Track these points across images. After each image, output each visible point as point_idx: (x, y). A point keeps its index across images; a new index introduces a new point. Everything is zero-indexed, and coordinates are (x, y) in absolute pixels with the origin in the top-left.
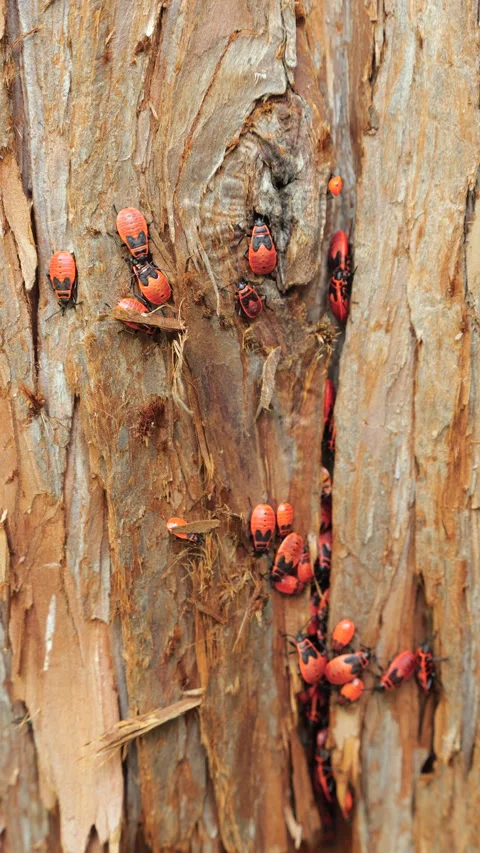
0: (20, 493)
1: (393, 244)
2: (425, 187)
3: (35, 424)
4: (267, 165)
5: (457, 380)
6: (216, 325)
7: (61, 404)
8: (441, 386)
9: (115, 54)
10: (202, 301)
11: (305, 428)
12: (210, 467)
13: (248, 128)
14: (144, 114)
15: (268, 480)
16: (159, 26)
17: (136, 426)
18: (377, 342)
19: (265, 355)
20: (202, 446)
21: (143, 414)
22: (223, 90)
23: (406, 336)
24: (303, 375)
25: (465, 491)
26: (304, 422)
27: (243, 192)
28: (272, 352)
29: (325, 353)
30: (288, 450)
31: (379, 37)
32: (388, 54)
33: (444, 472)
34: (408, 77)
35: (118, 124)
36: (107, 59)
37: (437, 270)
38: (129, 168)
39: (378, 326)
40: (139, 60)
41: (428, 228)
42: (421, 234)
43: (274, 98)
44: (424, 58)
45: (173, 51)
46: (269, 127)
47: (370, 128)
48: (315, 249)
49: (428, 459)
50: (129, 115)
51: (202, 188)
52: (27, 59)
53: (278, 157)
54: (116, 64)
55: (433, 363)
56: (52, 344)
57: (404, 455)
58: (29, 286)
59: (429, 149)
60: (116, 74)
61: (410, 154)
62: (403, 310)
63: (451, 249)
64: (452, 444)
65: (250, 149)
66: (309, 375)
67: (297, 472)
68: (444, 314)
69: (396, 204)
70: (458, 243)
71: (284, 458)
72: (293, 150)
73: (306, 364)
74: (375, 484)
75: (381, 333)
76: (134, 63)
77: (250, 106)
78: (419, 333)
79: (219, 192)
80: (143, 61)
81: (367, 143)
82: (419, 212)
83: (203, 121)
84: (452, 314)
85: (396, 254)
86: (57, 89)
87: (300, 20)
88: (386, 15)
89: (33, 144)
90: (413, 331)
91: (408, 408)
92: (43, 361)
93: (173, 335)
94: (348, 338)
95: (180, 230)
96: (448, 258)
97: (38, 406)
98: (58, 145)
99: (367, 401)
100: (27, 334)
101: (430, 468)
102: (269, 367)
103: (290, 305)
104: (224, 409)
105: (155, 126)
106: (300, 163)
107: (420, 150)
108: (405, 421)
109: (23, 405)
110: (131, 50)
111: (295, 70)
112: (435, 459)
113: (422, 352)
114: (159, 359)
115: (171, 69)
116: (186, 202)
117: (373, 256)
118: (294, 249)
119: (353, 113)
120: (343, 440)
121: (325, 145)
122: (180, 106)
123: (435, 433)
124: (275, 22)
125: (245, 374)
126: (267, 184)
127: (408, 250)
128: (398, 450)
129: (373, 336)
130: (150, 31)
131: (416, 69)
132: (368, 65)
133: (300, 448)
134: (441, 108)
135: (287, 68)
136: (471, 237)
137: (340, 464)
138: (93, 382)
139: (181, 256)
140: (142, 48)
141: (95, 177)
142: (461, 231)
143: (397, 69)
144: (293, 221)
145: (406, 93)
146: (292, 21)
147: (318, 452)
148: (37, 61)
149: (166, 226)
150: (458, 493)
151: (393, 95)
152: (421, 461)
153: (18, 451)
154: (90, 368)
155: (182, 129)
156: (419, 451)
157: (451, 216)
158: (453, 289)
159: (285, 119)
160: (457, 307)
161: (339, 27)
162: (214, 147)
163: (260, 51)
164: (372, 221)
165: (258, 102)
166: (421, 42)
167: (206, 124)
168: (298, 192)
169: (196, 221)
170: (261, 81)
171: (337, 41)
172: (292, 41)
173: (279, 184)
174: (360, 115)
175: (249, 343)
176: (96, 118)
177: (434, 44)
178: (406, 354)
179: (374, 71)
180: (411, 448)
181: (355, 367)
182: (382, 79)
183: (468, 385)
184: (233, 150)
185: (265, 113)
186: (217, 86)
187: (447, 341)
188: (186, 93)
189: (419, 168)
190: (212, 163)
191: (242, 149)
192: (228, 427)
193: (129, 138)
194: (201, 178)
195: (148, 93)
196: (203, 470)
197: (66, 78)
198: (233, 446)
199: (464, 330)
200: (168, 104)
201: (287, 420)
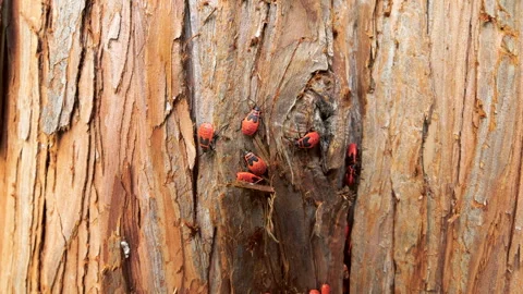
0: (184, 279)
1: (383, 148)
2: (400, 119)
3: (193, 242)
4: (318, 107)
5: (419, 222)
6: (290, 189)
7: (208, 231)
8: (410, 224)
9: (239, 45)
10: (284, 177)
11: (335, 244)
12: (287, 266)
13: (308, 88)
14: (254, 78)
15: (317, 272)
16: (263, 34)
17: (247, 244)
18: (375, 200)
19: (316, 206)
20: (283, 254)
21: (251, 238)
22: (296, 67)
23: (390, 197)
24: (335, 216)
25: (423, 281)
26: (335, 241)
27: (305, 120)
28: (320, 204)
29: (347, 205)
30: (327, 255)
31: (374, 45)
32: (380, 52)
33: (412, 270)
34: (390, 63)
35: (240, 82)
36: (235, 47)
37: (407, 162)
38: (245, 105)
39: (375, 191)
40: (252, 49)
41: (403, 140)
42: (398, 143)
43: (322, 72)
44: (399, 52)
45: (270, 46)
46: (319, 87)
47: (371, 90)
48: (342, 150)
49: (402, 262)
50: (246, 77)
51: (285, 117)
52: (195, 51)
53: (324, 102)
54: (240, 50)
55: (405, 211)
56: (204, 199)
57: (388, 259)
58: (191, 167)
59: (403, 100)
60: (240, 56)
61: (392, 102)
62: (388, 184)
63: (415, 150)
64: (416, 256)
65: (310, 98)
66: (338, 216)
67: (330, 267)
68: (412, 186)
69: (384, 128)
70: (419, 147)
71: (324, 259)
72: (331, 100)
73: (337, 211)
74: (373, 275)
75: (377, 195)
76: (249, 51)
77: (309, 76)
78: (397, 195)
79: (293, 119)
80: (254, 50)
81: (369, 97)
82: (397, 132)
83: (285, 82)
84: (416, 185)
85: (384, 153)
86: (209, 65)
87: (335, 34)
88: (378, 33)
89: (197, 94)
90: (393, 195)
91: (391, 235)
92: (199, 207)
93: (268, 195)
94: (359, 198)
95: (273, 138)
96: (413, 156)
97: (195, 231)
98: (209, 93)
99: (369, 230)
100: (190, 193)
101: (404, 268)
102: (319, 214)
103: (328, 180)
104: (294, 234)
105: (260, 86)
106: (335, 106)
107: (398, 100)
108: (389, 241)
109: (187, 232)
110: (248, 44)
111: (333, 58)
112: (406, 263)
113: (399, 206)
114: (260, 207)
115: (268, 54)
116: (276, 123)
117: (372, 155)
118: (332, 150)
119: (360, 84)
120: (356, 251)
121: (348, 97)
122: (273, 73)
123: (406, 249)
124: (322, 35)
125: (305, 215)
126: (318, 117)
127: (391, 152)
128: (385, 256)
129: (373, 196)
130: (258, 34)
131: (395, 59)
132: (368, 59)
133: (333, 254)
134: (409, 77)
135: (328, 56)
136: (425, 145)
137: (354, 264)
138: (223, 220)
139: (273, 152)
140: (254, 43)
141: (227, 109)
142: (421, 142)
143: (385, 60)
144: (332, 136)
145: (390, 71)
146: (331, 34)
147: (342, 257)
148: (200, 50)
149: (265, 136)
150: (419, 282)
151: (383, 72)
152: (398, 263)
153: (184, 256)
154: (222, 212)
155: (274, 85)
156: (396, 258)
157: (415, 134)
158: (417, 172)
159: (327, 83)
160: (420, 182)
161: (351, 44)
162: (291, 96)
163: (315, 48)
164: (371, 137)
165: (314, 74)
166: (397, 45)
167: (286, 84)
168: (334, 121)
169: (281, 134)
170: (315, 63)
171: (351, 51)
172: (331, 44)
173: (324, 117)
174: (364, 84)
175: (308, 200)
176: (229, 78)
177: (405, 46)
178: (389, 207)
179: (372, 61)
180: (392, 255)
181: (363, 212)
182: (376, 65)
183: (426, 224)
184: (300, 98)
185: (317, 79)
186: (293, 64)
187: (414, 200)
188: (277, 66)
189: (397, 109)
190: (289, 104)
191: (305, 98)
192: (296, 244)
193: (246, 89)
194: (284, 112)
195: (256, 68)
196: (283, 268)
197: (214, 58)
198: (298, 254)
199: (424, 194)
200: (267, 72)
201: (327, 240)
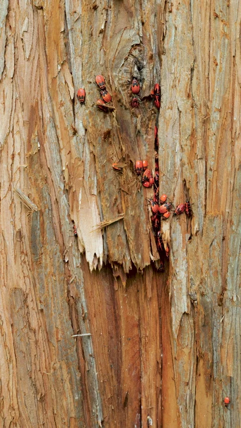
0: (71, 158)
1: (172, 85)
2: (179, 68)
3: (75, 137)
4: (136, 63)
5: (192, 121)
6: (124, 108)
7: (81, 132)
8: (187, 124)
9: (94, 34)
10: (119, 101)
11: (150, 139)
12: (124, 149)
13: (130, 53)
14: (102, 50)
15: (140, 154)
16: (105, 26)
17: (103, 136)
18: (168, 113)
19: (137, 117)
20: (121, 143)
21: (104, 133)
22: (123, 43)
23: (177, 111)
24: (148, 124)
25: (196, 154)
26: (149, 137)
27: (130, 71)
28: (139, 116)
29: (155, 117)
30: (145, 146)
31: (165, 28)
32: (167, 32)
33: (190, 149)
34: (173, 38)
35: (95, 52)
36: (92, 35)
37: (184, 91)
38: (98, 64)
39: (169, 108)
40: (100, 35)
41: (181, 79)
42: (179, 81)
43: (137, 45)
44: (177, 33)
45: (109, 33)
46: (136, 53)
47: (164, 53)
48: (150, 87)
49: (185, 145)
50: (98, 50)
51: (119, 70)
52: (70, 37)
53: (139, 61)
54: (94, 36)
55: (184, 117)
56: (79, 115)
57: (178, 145)
58: (72, 98)
59: (180, 58)
60: (94, 39)
61: (175, 60)
62: (176, 103)
63: (187, 85)
64: (191, 140)
65: (131, 59)
66: (150, 123)
67: (148, 152)
68: (187, 103)
69: (172, 73)
70: (189, 83)
71: (144, 148)
72: (143, 59)
73: (149, 120)
74: (170, 154)
75: (170, 110)
76: (99, 36)
77: (130, 47)
78: (180, 109)
79: (123, 71)
80: (101, 36)
81: (163, 57)
82: (178, 75)
83: (118, 51)
84: (189, 103)
85: (172, 87)
86: (78, 44)
87: (143, 24)
88: (166, 21)
89: (72, 60)
90: (178, 109)
91: (178, 131)
92: (76, 120)
93: (112, 110)
94: (160, 112)
95: (113, 82)
96: (187, 87)
97: (75, 132)
98: (79, 60)
99: (167, 130)
100: (72, 112)
101: (185, 148)
102: (139, 120)
103: (144, 103)
104: (127, 133)
105: (105, 54)
106: (145, 63)
107: (178, 58)
108: (178, 135)
109: (71, 132)
110: (98, 33)
111: (142, 37)
112: (187, 145)
113: (181, 114)
114: (108, 118)
115: (109, 37)
116: (114, 74)
117: (166, 88)
118: (144, 87)
119: (159, 49)
120: (161, 142)
121: (151, 57)
122: (112, 47)
123: (186, 138)
124: (136, 24)
125: (132, 123)
126: (136, 69)
127: (176, 86)
128: (176, 143)
129: (167, 111)
130: (103, 27)
131: (175, 35)
132: (162, 36)
133: (148, 145)
134: (182, 46)
135: (140, 37)
136: (193, 81)
137: (160, 149)
138: (91, 124)
139: (113, 89)
140: (101, 32)
141: (89, 67)
142: (190, 80)
143: (170, 36)
144: (144, 79)
145: (173, 43)
146: (141, 24)
147: (154, 146)
148: (72, 37)
149: (109, 80)
150: (194, 154)
151: (169, 44)
152: (183, 146)
153: (70, 145)
154: (90, 120)
155: (112, 54)
156: (182, 143)
157: (187, 75)
158: (189, 96)
159: (140, 51)
160: (190, 101)
161: (154, 26)
162: (121, 59)
163: (133, 32)
164: (165, 79)
165: (133, 46)
166: (176, 28)
167: (119, 53)
168: (145, 71)
169: (117, 79)
170: (133, 40)
171: (153, 30)
172: (141, 29)
173: (139, 69)
174: (160, 50)
175: (133, 113)
176: (89, 51)
177: (180, 29)
178: (177, 116)
179: (164, 37)
180: (180, 143)
181: (163, 120)
182: (166, 39)
183: (194, 123)
184: (126, 59)
185: (135, 49)
186: (121, 42)
187: (188, 111)
188: (113, 44)
189: (177, 63)
190: (121, 63)
191: (129, 59)
192: (128, 138)
193: (98, 57)
194: (118, 67)
195: (103, 45)
196: (122, 150)
197: (81, 41)
198: (129, 144)
199: (192, 107)
200: (108, 47)
201: (145, 137)
